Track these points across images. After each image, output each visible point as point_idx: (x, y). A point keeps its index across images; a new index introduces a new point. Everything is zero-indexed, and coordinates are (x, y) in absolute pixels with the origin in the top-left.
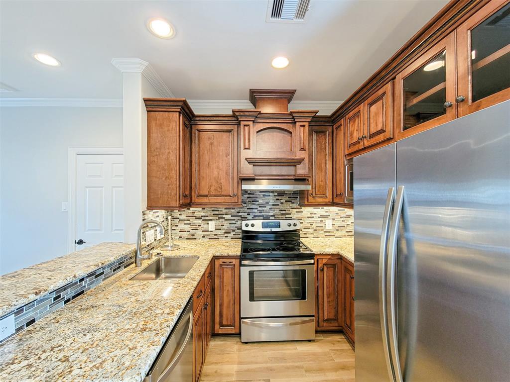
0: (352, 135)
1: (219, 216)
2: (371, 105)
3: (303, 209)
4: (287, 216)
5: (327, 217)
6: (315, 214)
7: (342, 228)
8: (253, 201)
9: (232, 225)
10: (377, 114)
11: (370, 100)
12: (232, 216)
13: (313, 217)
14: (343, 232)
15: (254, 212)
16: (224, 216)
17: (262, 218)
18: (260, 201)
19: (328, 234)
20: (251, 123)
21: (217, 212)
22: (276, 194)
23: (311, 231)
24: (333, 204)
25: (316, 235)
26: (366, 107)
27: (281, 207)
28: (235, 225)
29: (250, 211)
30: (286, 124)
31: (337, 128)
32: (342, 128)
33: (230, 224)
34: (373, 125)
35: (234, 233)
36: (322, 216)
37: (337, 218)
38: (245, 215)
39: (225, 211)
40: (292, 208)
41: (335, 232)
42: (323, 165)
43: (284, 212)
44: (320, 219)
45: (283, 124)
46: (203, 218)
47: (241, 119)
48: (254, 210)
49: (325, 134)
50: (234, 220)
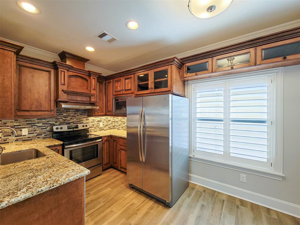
0: (117, 88)
1: (32, 125)
2: (126, 79)
3: (89, 118)
4: (81, 122)
5: (100, 121)
6: (95, 120)
7: (107, 126)
8: (59, 114)
9: (44, 130)
10: (128, 83)
11: (125, 77)
12: (43, 124)
13: (94, 122)
14: (107, 128)
15: (60, 121)
16: (36, 124)
17: (65, 124)
18: (64, 114)
19: (101, 129)
20: (66, 71)
21: (30, 122)
22: (74, 110)
23: (93, 128)
24: (106, 115)
25: (95, 130)
26: (124, 80)
27: (77, 117)
28: (46, 130)
29: (57, 120)
30: (85, 76)
31: (108, 83)
32: (112, 83)
33: (41, 129)
34: (126, 87)
35: (45, 134)
36: (98, 121)
37: (105, 122)
38: (54, 122)
39: (37, 121)
40: (84, 118)
41: (104, 128)
42: (102, 98)
43: (79, 120)
44: (97, 123)
45: (84, 75)
46: (16, 127)
47: (59, 67)
48: (60, 120)
49: (102, 84)
50: (45, 126)
